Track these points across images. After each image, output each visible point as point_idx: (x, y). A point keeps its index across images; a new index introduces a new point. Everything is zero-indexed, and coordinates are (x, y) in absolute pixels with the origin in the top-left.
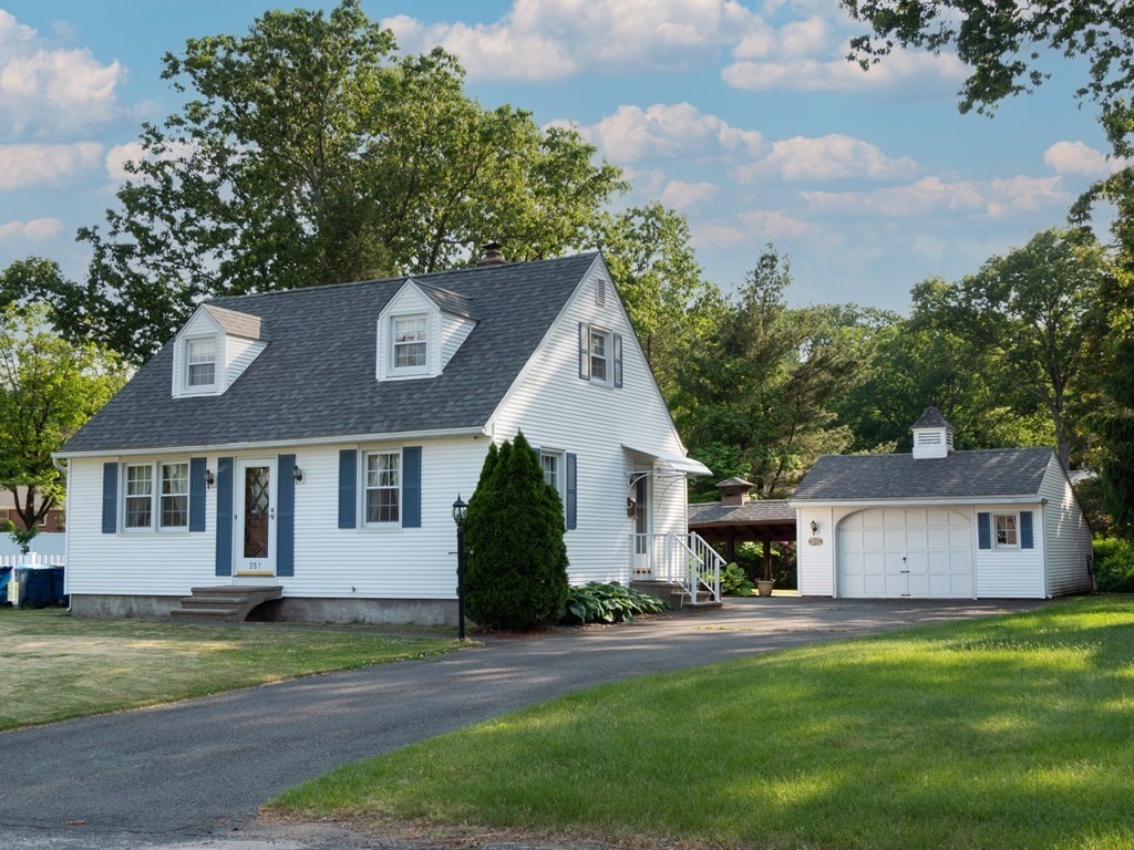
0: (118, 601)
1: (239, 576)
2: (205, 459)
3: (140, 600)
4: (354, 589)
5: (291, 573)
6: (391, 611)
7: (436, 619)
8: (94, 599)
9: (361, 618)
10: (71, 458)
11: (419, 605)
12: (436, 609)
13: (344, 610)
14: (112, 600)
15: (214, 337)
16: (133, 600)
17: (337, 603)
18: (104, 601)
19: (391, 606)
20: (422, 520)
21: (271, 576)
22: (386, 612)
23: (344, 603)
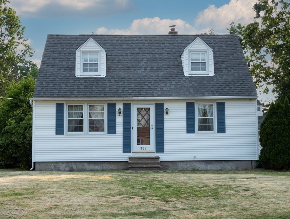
0: (65, 165)
1: (135, 153)
2: (115, 103)
3: (77, 164)
4: (195, 157)
5: (162, 151)
6: (211, 165)
7: (232, 168)
8: (49, 164)
9: (197, 168)
10: (35, 100)
11: (224, 163)
12: (231, 164)
13: (188, 165)
14: (60, 164)
15: (99, 52)
16: (73, 164)
17: (184, 163)
18: (56, 164)
19: (211, 164)
20: (226, 130)
21: (152, 152)
22: (208, 166)
23: (189, 163)
